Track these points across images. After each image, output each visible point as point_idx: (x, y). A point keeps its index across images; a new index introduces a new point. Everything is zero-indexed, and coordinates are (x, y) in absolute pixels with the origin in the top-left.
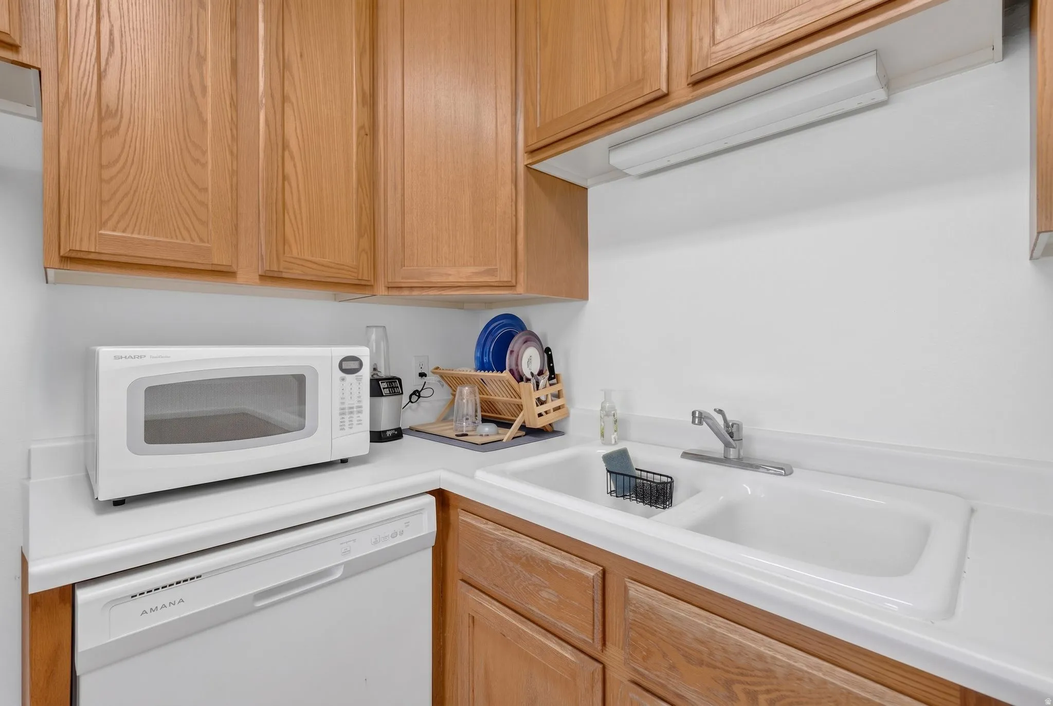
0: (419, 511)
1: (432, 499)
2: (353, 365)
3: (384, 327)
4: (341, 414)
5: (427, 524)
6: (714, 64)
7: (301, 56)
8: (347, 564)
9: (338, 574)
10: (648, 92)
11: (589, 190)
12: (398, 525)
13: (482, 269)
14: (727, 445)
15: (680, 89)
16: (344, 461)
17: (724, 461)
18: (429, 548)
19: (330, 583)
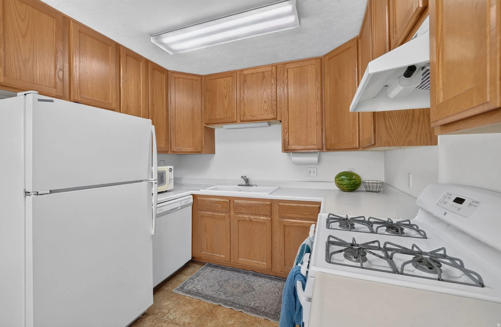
0: (190, 198)
1: (192, 196)
2: (170, 170)
3: (164, 160)
4: (169, 180)
5: (191, 201)
6: (244, 120)
7: (156, 102)
8: (181, 206)
9: (179, 208)
10: (233, 120)
11: (215, 129)
12: (187, 200)
13: (195, 148)
14: (246, 183)
15: (238, 121)
16: (166, 191)
17: (246, 185)
18: (191, 205)
19: (177, 210)
